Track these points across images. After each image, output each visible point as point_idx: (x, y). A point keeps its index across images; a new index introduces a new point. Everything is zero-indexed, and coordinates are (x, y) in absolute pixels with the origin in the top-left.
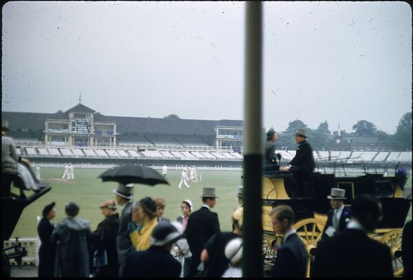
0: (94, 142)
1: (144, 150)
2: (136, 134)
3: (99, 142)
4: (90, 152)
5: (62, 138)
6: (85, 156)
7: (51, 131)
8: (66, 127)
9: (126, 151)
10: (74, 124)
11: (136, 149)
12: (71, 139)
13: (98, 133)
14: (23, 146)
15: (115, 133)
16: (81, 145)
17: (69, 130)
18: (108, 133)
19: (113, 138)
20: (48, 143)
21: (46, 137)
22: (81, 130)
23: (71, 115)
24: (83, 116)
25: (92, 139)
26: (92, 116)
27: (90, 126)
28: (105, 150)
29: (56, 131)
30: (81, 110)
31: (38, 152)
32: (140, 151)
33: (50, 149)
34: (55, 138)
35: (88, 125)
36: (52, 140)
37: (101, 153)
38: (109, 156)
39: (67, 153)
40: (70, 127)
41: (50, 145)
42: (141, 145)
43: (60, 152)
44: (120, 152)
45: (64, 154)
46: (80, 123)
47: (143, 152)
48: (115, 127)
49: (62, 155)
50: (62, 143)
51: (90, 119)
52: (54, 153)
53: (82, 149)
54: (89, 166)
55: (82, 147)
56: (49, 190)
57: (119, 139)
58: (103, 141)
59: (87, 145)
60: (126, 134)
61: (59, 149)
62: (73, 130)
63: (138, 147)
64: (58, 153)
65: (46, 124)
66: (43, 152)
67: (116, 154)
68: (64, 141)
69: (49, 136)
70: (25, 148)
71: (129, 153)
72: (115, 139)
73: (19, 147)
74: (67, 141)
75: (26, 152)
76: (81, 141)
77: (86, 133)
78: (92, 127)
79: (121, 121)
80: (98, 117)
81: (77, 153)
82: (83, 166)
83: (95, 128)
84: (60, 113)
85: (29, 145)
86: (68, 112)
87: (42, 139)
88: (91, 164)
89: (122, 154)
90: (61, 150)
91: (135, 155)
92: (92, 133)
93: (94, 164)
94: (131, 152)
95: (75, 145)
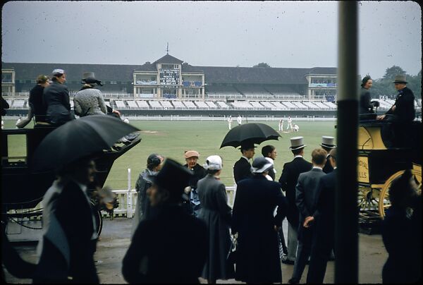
0: (183, 93)
1: (233, 101)
2: (225, 84)
3: (187, 93)
4: (178, 104)
5: (150, 90)
6: (174, 108)
7: (139, 82)
8: (154, 78)
9: (215, 103)
10: (161, 76)
11: (226, 100)
12: (159, 91)
13: (186, 84)
14: (111, 100)
15: (203, 85)
16: (169, 97)
17: (158, 82)
18: (196, 84)
19: (201, 89)
20: (137, 95)
21: (135, 89)
22: (170, 82)
23: (159, 66)
24: (171, 67)
25: (180, 90)
26: (180, 66)
27: (178, 77)
28: (193, 102)
29: (145, 83)
30: (169, 61)
31: (127, 104)
32: (228, 102)
33: (139, 101)
34: (143, 90)
35: (176, 76)
36: (141, 93)
37: (190, 105)
38: (198, 108)
39: (155, 105)
40: (158, 78)
41: (139, 97)
42: (230, 95)
43: (149, 104)
44: (208, 103)
45: (153, 106)
46: (168, 74)
47: (232, 103)
48: (203, 77)
49: (151, 107)
50: (151, 95)
51: (178, 69)
52: (143, 105)
53: (171, 102)
54: (178, 118)
55: (171, 99)
56: (139, 141)
57: (207, 90)
58: (192, 92)
59: (175, 97)
60: (214, 84)
61: (147, 101)
62: (161, 81)
63: (227, 98)
64: (148, 106)
65: (135, 76)
66: (132, 105)
67: (205, 106)
68: (152, 93)
69: (137, 88)
70: (114, 101)
71: (218, 105)
72: (203, 90)
73: (108, 100)
74: (156, 93)
75: (115, 104)
76: (169, 93)
77: (174, 84)
78: (181, 78)
79: (209, 71)
80: (186, 68)
81: (166, 105)
82: (172, 118)
83: (183, 79)
84: (148, 64)
85: (118, 98)
86: (155, 63)
87: (130, 91)
88: (180, 115)
89: (211, 105)
90: (150, 102)
91: (224, 106)
92: (181, 84)
93: (183, 116)
94: (220, 103)
95: (164, 96)
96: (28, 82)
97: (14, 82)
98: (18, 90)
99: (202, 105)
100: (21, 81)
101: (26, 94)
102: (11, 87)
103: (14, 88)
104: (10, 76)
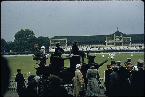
0: (123, 44)
1: (142, 46)
2: (138, 41)
3: (125, 44)
4: (122, 48)
5: (112, 43)
6: (120, 49)
7: (108, 41)
8: (113, 39)
9: (135, 47)
10: (116, 38)
12: (115, 44)
13: (124, 41)
14: (98, 47)
15: (130, 41)
16: (118, 46)
17: (114, 41)
18: (128, 41)
19: (130, 43)
21: (106, 43)
22: (118, 40)
23: (115, 35)
24: (119, 35)
25: (122, 43)
26: (122, 35)
28: (127, 47)
29: (110, 41)
30: (118, 33)
31: (104, 49)
32: (140, 47)
33: (108, 47)
34: (109, 44)
35: (120, 38)
36: (108, 45)
37: (126, 48)
38: (129, 49)
39: (114, 48)
40: (114, 39)
42: (141, 44)
43: (111, 48)
44: (133, 47)
45: (113, 49)
46: (118, 38)
47: (141, 47)
48: (130, 38)
49: (112, 49)
50: (112, 45)
51: (121, 36)
52: (109, 49)
53: (119, 47)
54: (122, 53)
55: (119, 46)
57: (132, 43)
58: (126, 44)
59: (121, 46)
60: (134, 40)
61: (111, 47)
62: (115, 40)
63: (139, 45)
64: (111, 49)
65: (106, 39)
66: (106, 49)
69: (107, 43)
70: (99, 48)
71: (136, 48)
72: (131, 43)
73: (97, 48)
74: (114, 44)
75: (100, 49)
76: (118, 44)
77: (120, 41)
78: (122, 39)
79: (133, 36)
80: (124, 35)
81: (117, 48)
82: (120, 53)
84: (111, 35)
85: (101, 47)
86: (113, 34)
88: (122, 52)
89: (134, 48)
90: (112, 48)
91: (138, 48)
92: (122, 41)
93: (124, 52)
94: (137, 47)
95: (116, 46)
96: (71, 42)
97: (67, 43)
99: (130, 48)
100: (69, 42)
101: (71, 46)
102: (66, 44)
103: (67, 45)
104: (65, 41)
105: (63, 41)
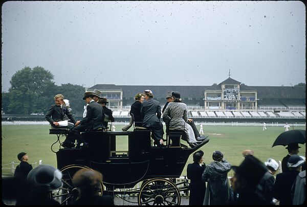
0: (241, 106)
1: (279, 112)
2: (273, 99)
3: (244, 106)
4: (237, 114)
5: (217, 104)
6: (234, 116)
7: (209, 98)
8: (219, 95)
9: (265, 113)
10: (225, 93)
11: (273, 111)
12: (223, 105)
13: (243, 99)
15: (256, 100)
16: (230, 109)
17: (222, 98)
18: (251, 99)
19: (255, 103)
20: (207, 107)
21: (205, 103)
22: (231, 98)
23: (223, 86)
24: (232, 87)
25: (239, 104)
26: (239, 86)
27: (237, 94)
28: (249, 112)
29: (212, 99)
30: (230, 83)
31: (200, 114)
32: (275, 112)
33: (208, 112)
34: (211, 104)
35: (235, 94)
36: (210, 106)
37: (246, 115)
38: (252, 117)
39: (220, 114)
40: (223, 95)
41: (209, 109)
42: (277, 107)
44: (260, 113)
45: (218, 116)
46: (230, 92)
47: (278, 113)
48: (256, 94)
49: (217, 116)
50: (217, 107)
51: (237, 88)
52: (211, 115)
53: (232, 112)
54: (237, 124)
55: (232, 110)
56: (208, 141)
57: (259, 104)
58: (247, 105)
59: (235, 109)
60: (264, 99)
61: (215, 112)
62: (225, 97)
63: (274, 109)
64: (215, 115)
65: (205, 94)
66: (203, 114)
67: (258, 115)
68: (218, 106)
69: (207, 103)
70: (191, 112)
71: (267, 114)
72: (256, 104)
74: (221, 106)
75: (191, 114)
76: (231, 106)
77: (234, 99)
78: (239, 95)
79: (260, 90)
80: (243, 87)
81: (228, 114)
82: (233, 124)
83: (241, 95)
84: (215, 85)
85: (194, 109)
86: (220, 84)
87: (202, 105)
88: (239, 122)
89: (262, 115)
91: (272, 115)
92: (239, 99)
93: (241, 122)
94: (269, 113)
95: (226, 108)
96: (132, 99)
97: (121, 99)
98: (124, 104)
99: (255, 114)
100: (126, 99)
103: (121, 103)
104: (119, 95)
105: (114, 94)
